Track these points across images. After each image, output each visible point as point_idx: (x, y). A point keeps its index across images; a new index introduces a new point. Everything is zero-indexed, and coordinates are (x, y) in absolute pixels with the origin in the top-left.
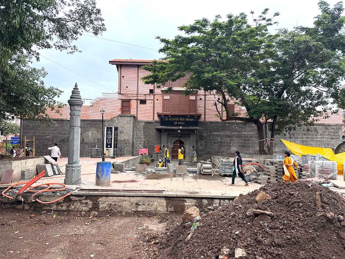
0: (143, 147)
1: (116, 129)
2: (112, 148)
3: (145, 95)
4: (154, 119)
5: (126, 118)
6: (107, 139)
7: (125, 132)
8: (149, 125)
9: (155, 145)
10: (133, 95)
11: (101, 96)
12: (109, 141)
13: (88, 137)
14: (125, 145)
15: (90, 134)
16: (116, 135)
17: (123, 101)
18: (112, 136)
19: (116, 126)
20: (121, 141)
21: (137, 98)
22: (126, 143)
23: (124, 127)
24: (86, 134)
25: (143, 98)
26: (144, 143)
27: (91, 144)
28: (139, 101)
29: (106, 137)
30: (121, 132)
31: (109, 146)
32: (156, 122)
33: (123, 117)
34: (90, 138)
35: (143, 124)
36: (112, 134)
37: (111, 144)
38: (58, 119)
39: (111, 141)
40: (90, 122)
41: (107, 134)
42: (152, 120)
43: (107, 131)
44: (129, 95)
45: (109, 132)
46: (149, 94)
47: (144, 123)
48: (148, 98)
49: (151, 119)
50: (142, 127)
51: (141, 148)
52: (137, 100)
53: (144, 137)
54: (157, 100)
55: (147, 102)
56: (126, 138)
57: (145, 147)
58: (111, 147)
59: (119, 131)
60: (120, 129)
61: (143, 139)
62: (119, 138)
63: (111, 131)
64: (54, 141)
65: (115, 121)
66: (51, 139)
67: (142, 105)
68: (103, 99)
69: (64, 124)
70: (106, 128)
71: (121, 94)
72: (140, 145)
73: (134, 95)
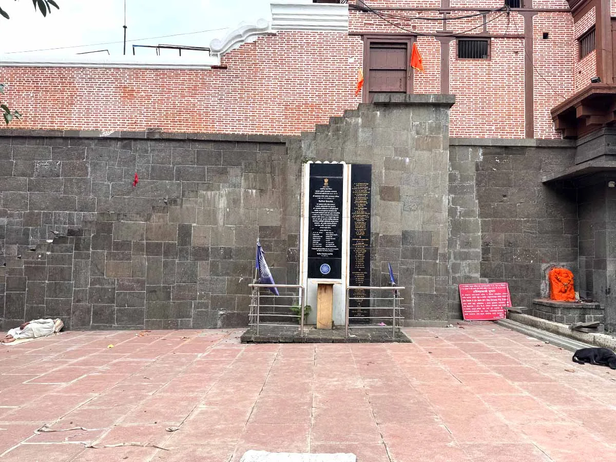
0: (478, 275)
1: (362, 174)
2: (340, 277)
3: (485, 12)
4: (530, 133)
5: (411, 114)
6: (313, 228)
7: (407, 191)
8: (509, 161)
9: (544, 266)
10: (424, 15)
11: (265, 20)
12: (323, 242)
13: (211, 216)
14: (412, 264)
15: (222, 203)
16: (362, 208)
17: (376, 44)
18: (340, 210)
19: (361, 160)
20: (389, 240)
21: (445, 27)
22: (415, 254)
23: (403, 167)
24: (200, 200)
25: (471, 28)
26: (486, 250)
27: (228, 253)
28: (453, 43)
29: (310, 215)
30: (390, 193)
31: (325, 269)
32: (543, 146)
33: (396, 112)
34: (221, 222)
35: (475, 156)
36: (339, 203)
37: (338, 254)
38: (53, 134)
39: (338, 242)
40: (210, 147)
41: (313, 202)
42: (523, 135)
43: (315, 185)
44: (405, 14)
45: (325, 191)
46: (500, 10)
47: (481, 151)
48: (498, 25)
49: (515, 134)
50: (472, 172)
51: (468, 279)
52: (444, 37)
53: (484, 223)
54: (546, 36)
55: (497, 46)
56: (414, 222)
57: (489, 274)
58: (336, 273)
59: (375, 188)
60: (380, 176)
61: (480, 234)
62: (376, 225)
63: (337, 186)
64: (31, 238)
65: (356, 131)
66: (17, 231)
67: (470, 64)
68: (274, 32)
69: (80, 157)
70: (306, 168)
71: (365, 11)
72: (464, 263)
73: (431, 15)
